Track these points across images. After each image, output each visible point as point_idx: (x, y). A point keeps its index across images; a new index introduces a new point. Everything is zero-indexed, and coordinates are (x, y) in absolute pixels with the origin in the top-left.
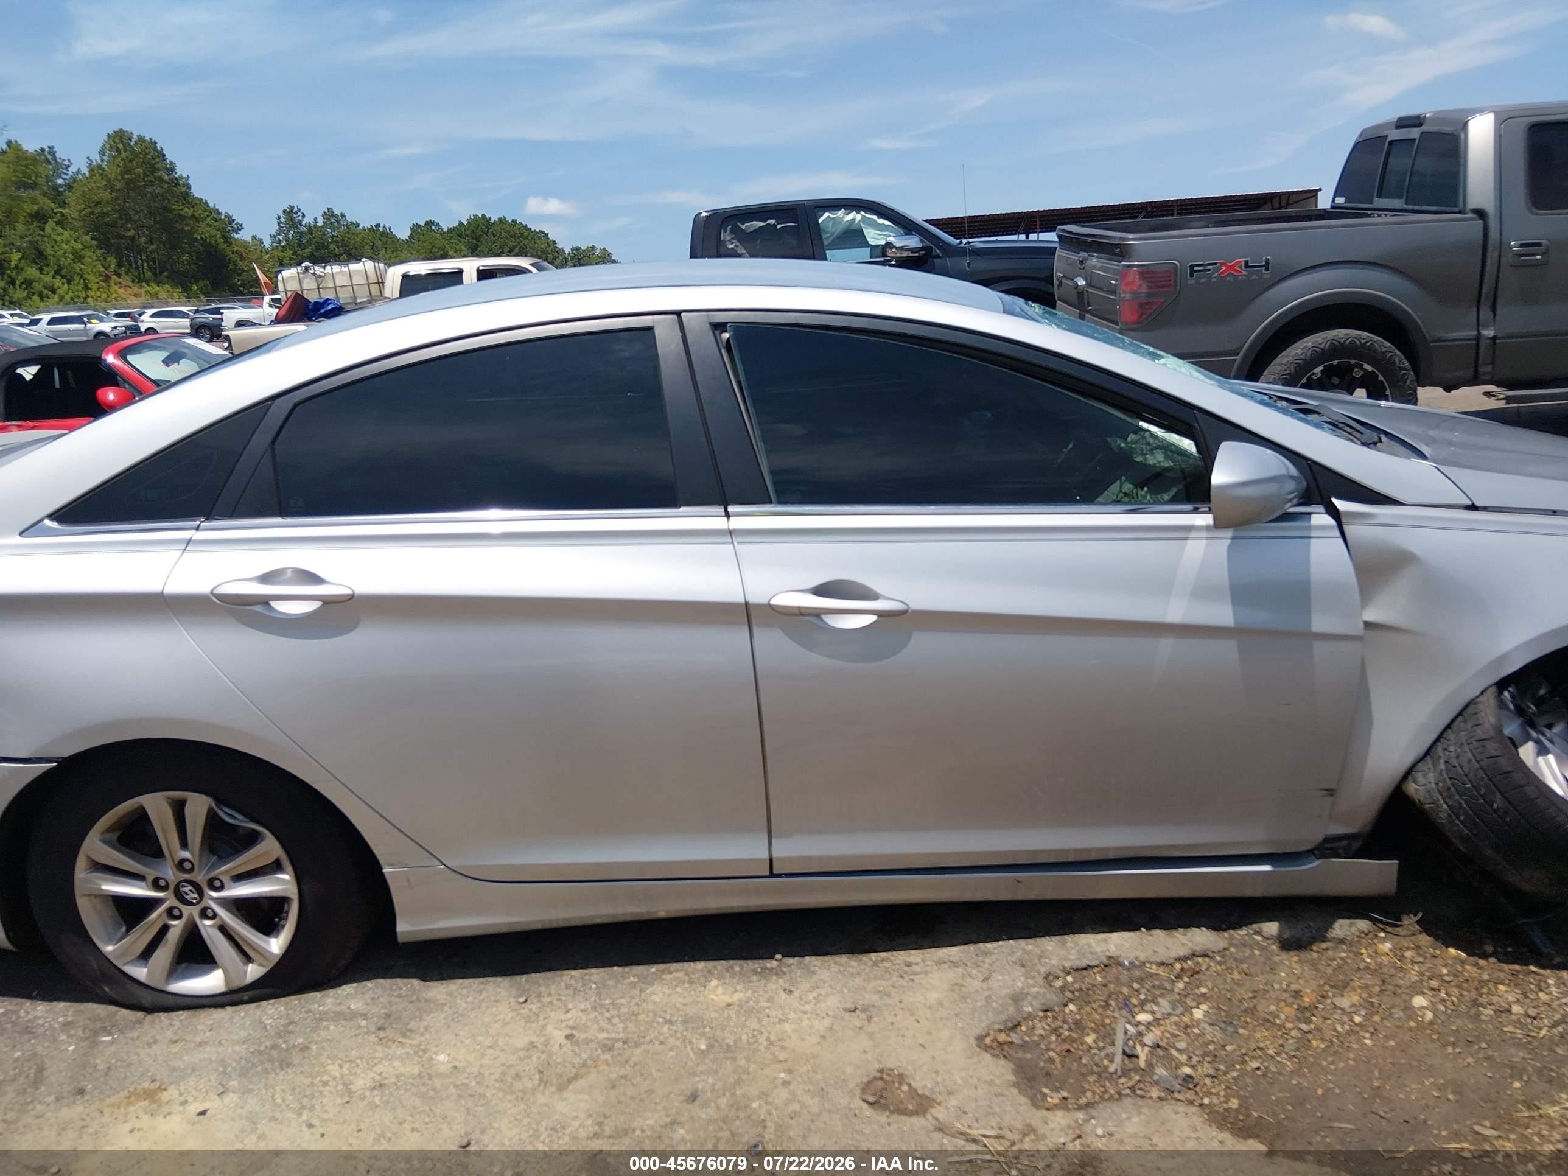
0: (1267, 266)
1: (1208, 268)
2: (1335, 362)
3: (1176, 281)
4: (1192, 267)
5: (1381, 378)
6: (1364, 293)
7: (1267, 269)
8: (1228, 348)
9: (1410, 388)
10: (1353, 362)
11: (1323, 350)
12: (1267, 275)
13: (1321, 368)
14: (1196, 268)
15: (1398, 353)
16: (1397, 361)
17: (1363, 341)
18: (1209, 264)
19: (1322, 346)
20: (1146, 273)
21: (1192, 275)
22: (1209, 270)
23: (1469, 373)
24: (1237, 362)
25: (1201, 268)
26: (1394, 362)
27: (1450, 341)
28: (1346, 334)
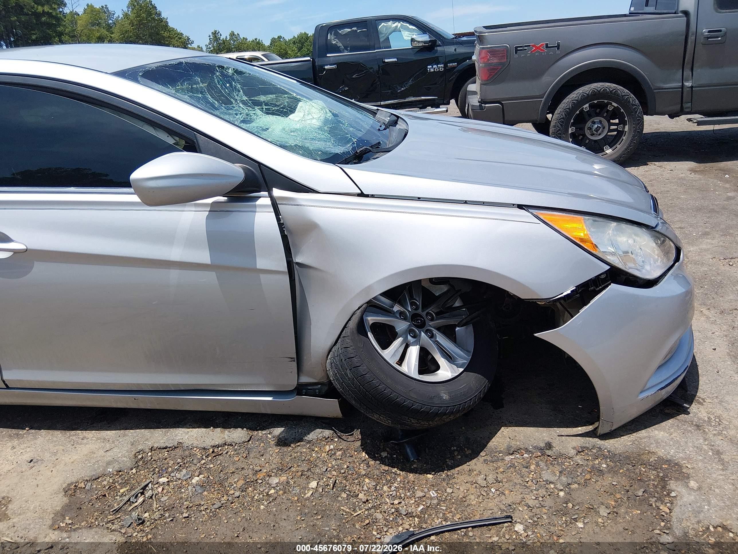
0: (558, 47)
1: (525, 48)
2: (596, 102)
3: (507, 56)
4: (516, 48)
5: (622, 110)
6: (616, 62)
7: (558, 49)
8: (538, 94)
9: (639, 117)
10: (606, 101)
11: (588, 95)
12: (558, 52)
13: (587, 105)
14: (518, 49)
15: (632, 96)
16: (631, 100)
17: (611, 89)
18: (526, 46)
19: (587, 93)
20: (493, 52)
21: (516, 53)
22: (526, 49)
23: (678, 107)
24: (543, 101)
25: (521, 48)
26: (629, 102)
27: (665, 89)
28: (602, 85)
